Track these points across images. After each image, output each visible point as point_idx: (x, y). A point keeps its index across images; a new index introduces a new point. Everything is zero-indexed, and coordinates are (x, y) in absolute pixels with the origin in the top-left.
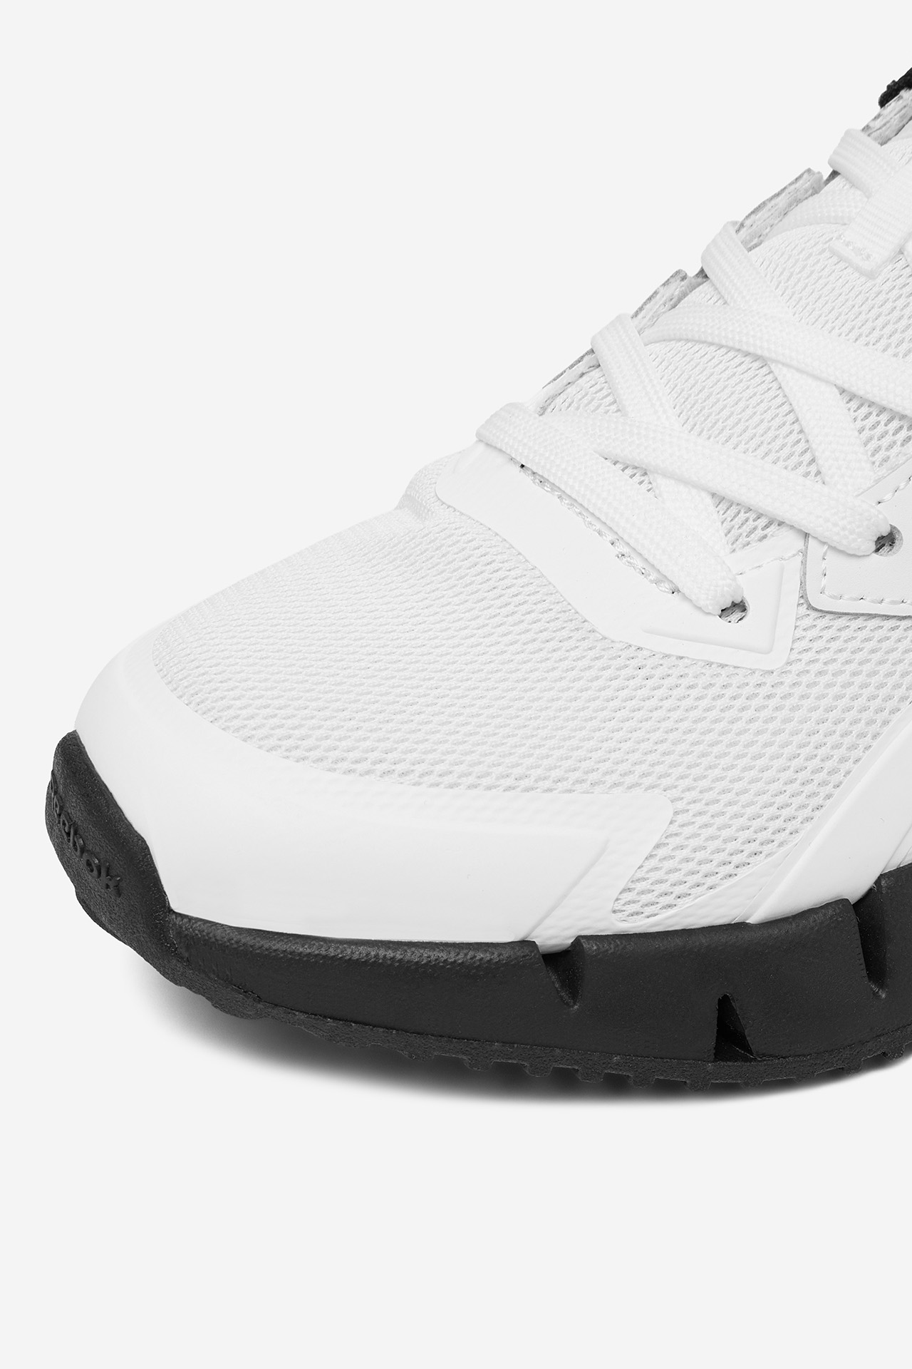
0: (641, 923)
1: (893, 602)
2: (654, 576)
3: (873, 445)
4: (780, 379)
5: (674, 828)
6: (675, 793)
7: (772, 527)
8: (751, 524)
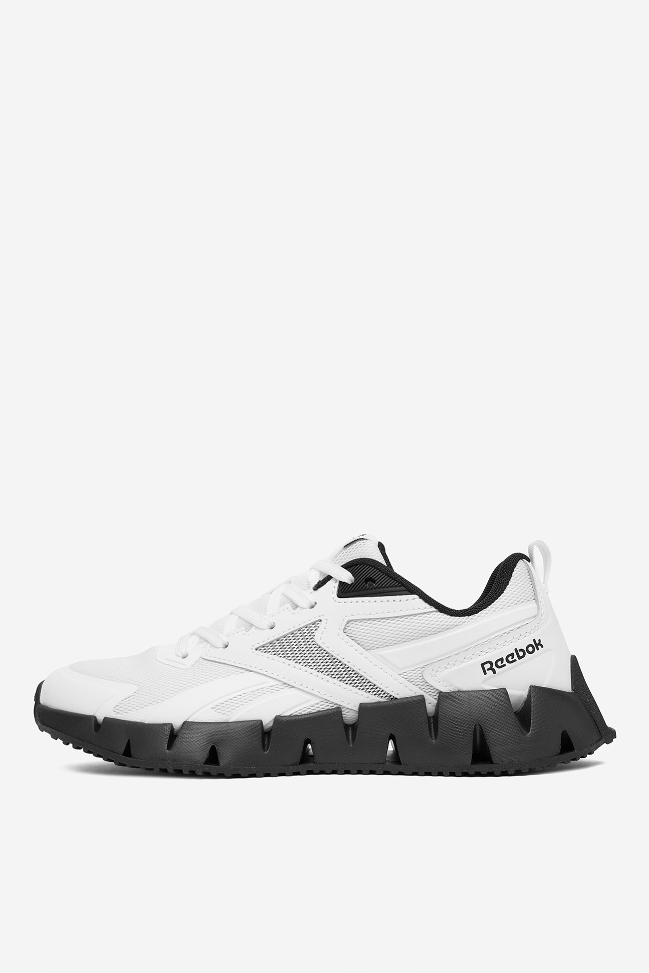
0: (119, 715)
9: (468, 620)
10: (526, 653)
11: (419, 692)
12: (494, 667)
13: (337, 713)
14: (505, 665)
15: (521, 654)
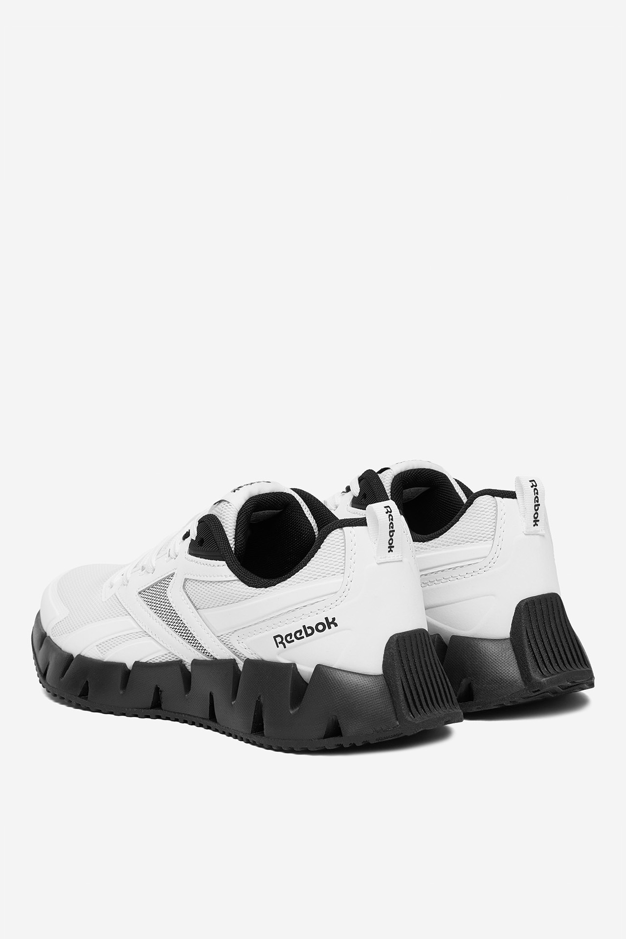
9: (264, 592)
10: (315, 631)
11: (233, 656)
12: (284, 641)
13: (180, 664)
14: (293, 641)
15: (309, 631)
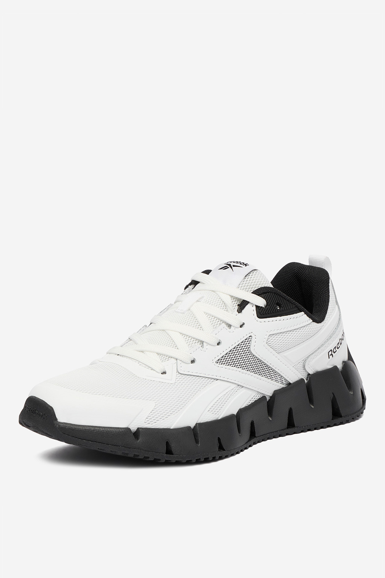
0: (150, 425)
1: (195, 373)
2: (147, 367)
3: (188, 344)
4: (169, 334)
5: (155, 408)
6: (155, 401)
7: (170, 358)
8: (165, 358)
11: (301, 377)
12: (333, 353)
13: (265, 398)
14: (336, 351)
15: (341, 342)
